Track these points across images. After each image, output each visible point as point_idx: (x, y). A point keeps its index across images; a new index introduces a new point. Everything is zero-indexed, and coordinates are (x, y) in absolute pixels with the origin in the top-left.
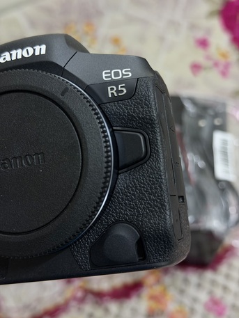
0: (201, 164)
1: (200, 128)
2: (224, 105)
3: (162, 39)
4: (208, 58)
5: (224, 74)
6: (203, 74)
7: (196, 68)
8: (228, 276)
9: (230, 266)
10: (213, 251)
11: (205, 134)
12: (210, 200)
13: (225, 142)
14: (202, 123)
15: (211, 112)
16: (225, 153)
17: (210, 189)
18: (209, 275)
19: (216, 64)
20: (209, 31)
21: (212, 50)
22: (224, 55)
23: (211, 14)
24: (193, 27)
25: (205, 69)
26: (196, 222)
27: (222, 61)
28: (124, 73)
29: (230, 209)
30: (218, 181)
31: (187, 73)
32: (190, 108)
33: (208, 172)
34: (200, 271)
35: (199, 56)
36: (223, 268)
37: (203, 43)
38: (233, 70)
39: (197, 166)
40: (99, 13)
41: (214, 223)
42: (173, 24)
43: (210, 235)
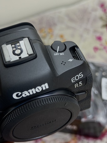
0: (96, 92)
3: (81, 36)
4: (101, 45)
6: (99, 52)
7: (96, 49)
10: (101, 131)
11: (98, 79)
12: (100, 108)
14: (97, 74)
15: (101, 69)
17: (100, 103)
19: (105, 48)
20: (102, 33)
21: (103, 42)
23: (103, 26)
24: (95, 31)
25: (100, 50)
26: (93, 118)
28: (80, 76)
30: (103, 100)
31: (92, 51)
32: (92, 67)
33: (99, 96)
34: (95, 140)
35: (97, 44)
37: (99, 39)
39: (94, 93)
40: (55, 24)
41: (101, 119)
42: (87, 30)
43: (99, 124)
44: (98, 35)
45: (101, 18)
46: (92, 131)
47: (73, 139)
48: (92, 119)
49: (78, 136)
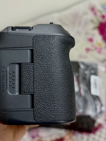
1: (85, 75)
2: (96, 65)
4: (93, 46)
5: (99, 52)
6: (90, 53)
7: (88, 50)
8: (100, 136)
9: (101, 132)
11: (88, 77)
13: (96, 80)
15: (90, 68)
16: (95, 84)
17: (90, 99)
18: (92, 136)
19: (96, 49)
20: (93, 35)
21: (95, 43)
22: (99, 45)
23: (94, 28)
24: (87, 33)
25: (91, 50)
27: (98, 47)
29: (97, 107)
30: (93, 96)
34: (88, 134)
35: (89, 45)
36: (98, 133)
37: (91, 40)
38: (103, 51)
44: (89, 37)
45: (92, 21)
46: (85, 126)
47: (68, 134)
48: (83, 113)
49: (73, 131)
